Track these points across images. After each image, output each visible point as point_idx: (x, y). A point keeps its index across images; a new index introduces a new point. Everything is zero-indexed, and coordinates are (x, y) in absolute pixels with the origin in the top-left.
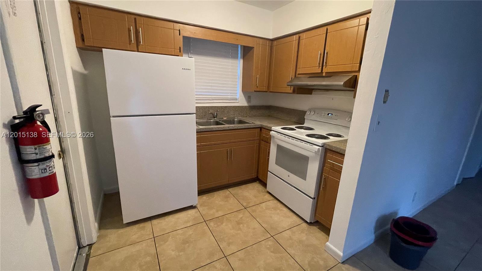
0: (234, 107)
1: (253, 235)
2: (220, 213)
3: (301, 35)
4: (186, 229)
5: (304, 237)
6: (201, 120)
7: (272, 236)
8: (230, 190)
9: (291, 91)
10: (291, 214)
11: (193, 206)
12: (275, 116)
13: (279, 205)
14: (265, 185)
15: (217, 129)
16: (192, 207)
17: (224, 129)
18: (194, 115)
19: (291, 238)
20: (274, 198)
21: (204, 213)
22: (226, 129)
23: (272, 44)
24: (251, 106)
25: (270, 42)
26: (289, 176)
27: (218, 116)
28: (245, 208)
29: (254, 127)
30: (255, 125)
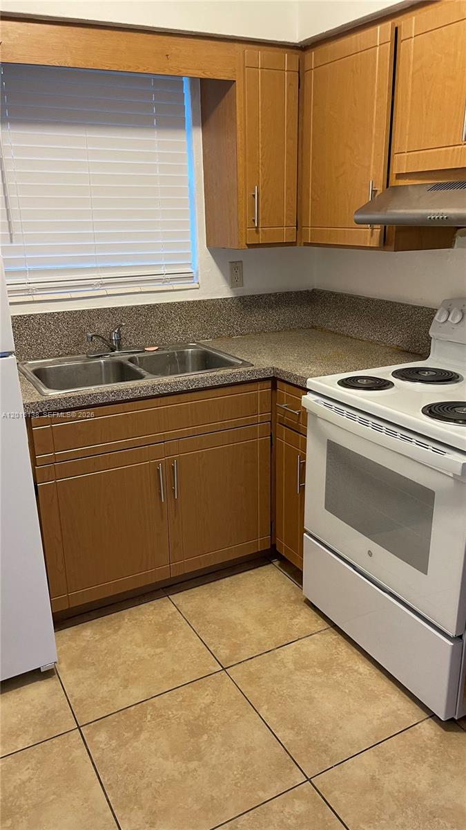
0: (182, 304)
1: (243, 776)
2: (137, 693)
3: (400, 21)
4: (9, 759)
5: (422, 778)
6: (65, 361)
7: (309, 780)
8: (178, 598)
9: (374, 242)
10: (384, 685)
11: (42, 671)
12: (332, 329)
13: (344, 649)
14: (296, 574)
15: (112, 398)
16: (36, 675)
17: (137, 394)
18: (10, 357)
19: (374, 785)
20: (327, 626)
21: (76, 692)
22: (144, 394)
23: (301, 63)
24: (243, 297)
25: (296, 57)
26: (370, 554)
27: (124, 344)
28: (224, 669)
29: (248, 377)
30: (252, 373)
